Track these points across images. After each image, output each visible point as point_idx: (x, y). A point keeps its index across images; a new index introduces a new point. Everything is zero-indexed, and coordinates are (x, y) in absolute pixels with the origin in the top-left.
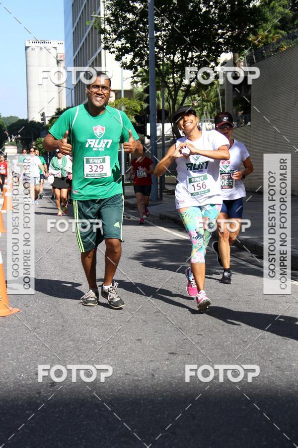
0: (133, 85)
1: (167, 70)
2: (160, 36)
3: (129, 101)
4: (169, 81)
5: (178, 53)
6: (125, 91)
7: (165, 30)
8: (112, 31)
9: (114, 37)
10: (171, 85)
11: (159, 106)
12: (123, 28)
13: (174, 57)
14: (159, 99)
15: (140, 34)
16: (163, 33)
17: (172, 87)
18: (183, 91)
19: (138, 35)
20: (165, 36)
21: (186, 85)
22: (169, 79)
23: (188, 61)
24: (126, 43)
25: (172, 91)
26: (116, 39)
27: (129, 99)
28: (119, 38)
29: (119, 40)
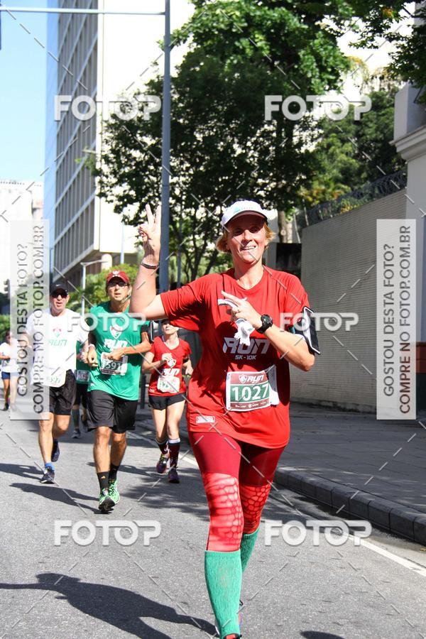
0: (138, 246)
1: (186, 229)
2: (178, 183)
3: (130, 269)
4: (187, 244)
5: (202, 206)
6: (126, 255)
7: (184, 175)
8: (111, 173)
9: (114, 180)
10: (190, 250)
11: (173, 277)
12: (127, 170)
13: (195, 212)
14: (173, 268)
15: (149, 179)
16: (182, 179)
17: (192, 253)
18: (207, 258)
19: (146, 180)
20: (185, 183)
21: (211, 251)
22: (188, 241)
23: (215, 217)
24: (130, 190)
25: (192, 258)
26: (116, 184)
27: (131, 266)
28: (120, 182)
29: (121, 185)
